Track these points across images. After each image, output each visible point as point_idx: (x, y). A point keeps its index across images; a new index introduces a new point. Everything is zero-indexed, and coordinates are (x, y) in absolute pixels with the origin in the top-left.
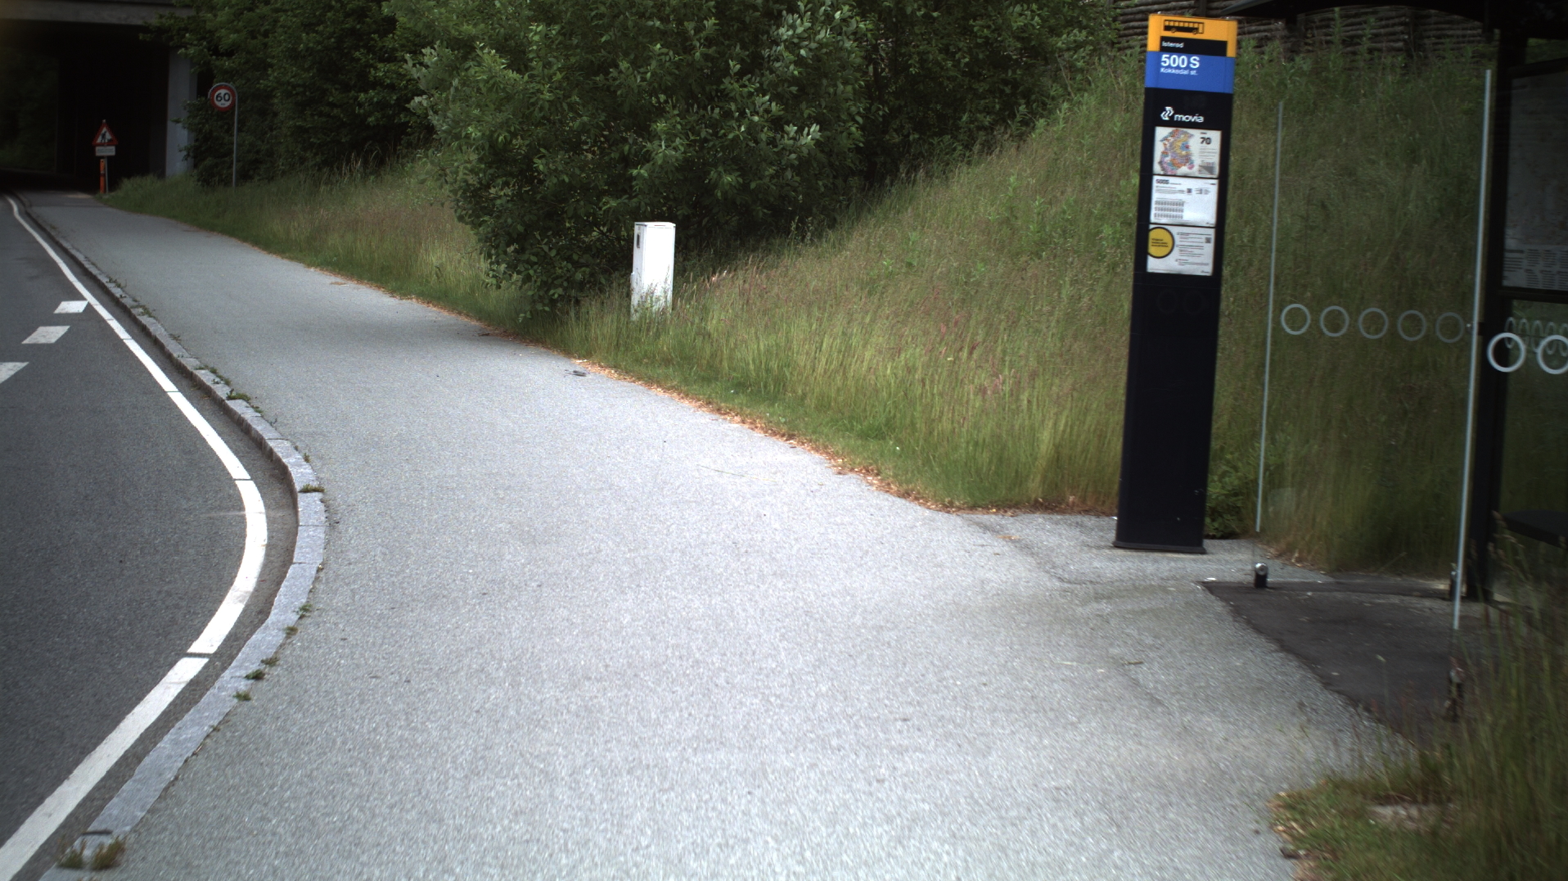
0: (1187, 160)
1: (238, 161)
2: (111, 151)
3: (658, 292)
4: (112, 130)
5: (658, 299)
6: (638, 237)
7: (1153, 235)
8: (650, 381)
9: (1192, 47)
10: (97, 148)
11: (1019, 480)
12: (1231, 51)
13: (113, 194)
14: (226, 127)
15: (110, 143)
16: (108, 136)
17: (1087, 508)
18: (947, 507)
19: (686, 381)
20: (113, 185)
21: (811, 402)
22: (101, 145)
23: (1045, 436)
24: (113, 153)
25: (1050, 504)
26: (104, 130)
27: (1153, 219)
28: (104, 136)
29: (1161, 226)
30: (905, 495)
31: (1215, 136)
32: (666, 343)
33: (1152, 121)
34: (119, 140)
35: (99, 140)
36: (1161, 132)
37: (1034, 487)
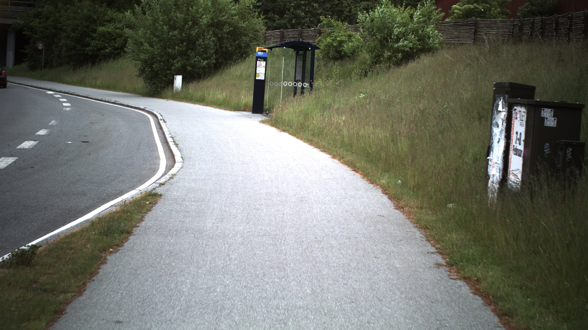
0: (261, 65)
3: (178, 87)
5: (179, 89)
6: (175, 78)
7: (257, 74)
8: (181, 101)
9: (262, 51)
11: (240, 107)
12: (267, 52)
17: (249, 111)
18: (231, 111)
19: (187, 101)
21: (209, 102)
23: (244, 102)
25: (244, 110)
27: (257, 72)
29: (258, 73)
30: (225, 110)
31: (265, 62)
32: (182, 95)
33: (257, 60)
36: (258, 62)
37: (242, 108)
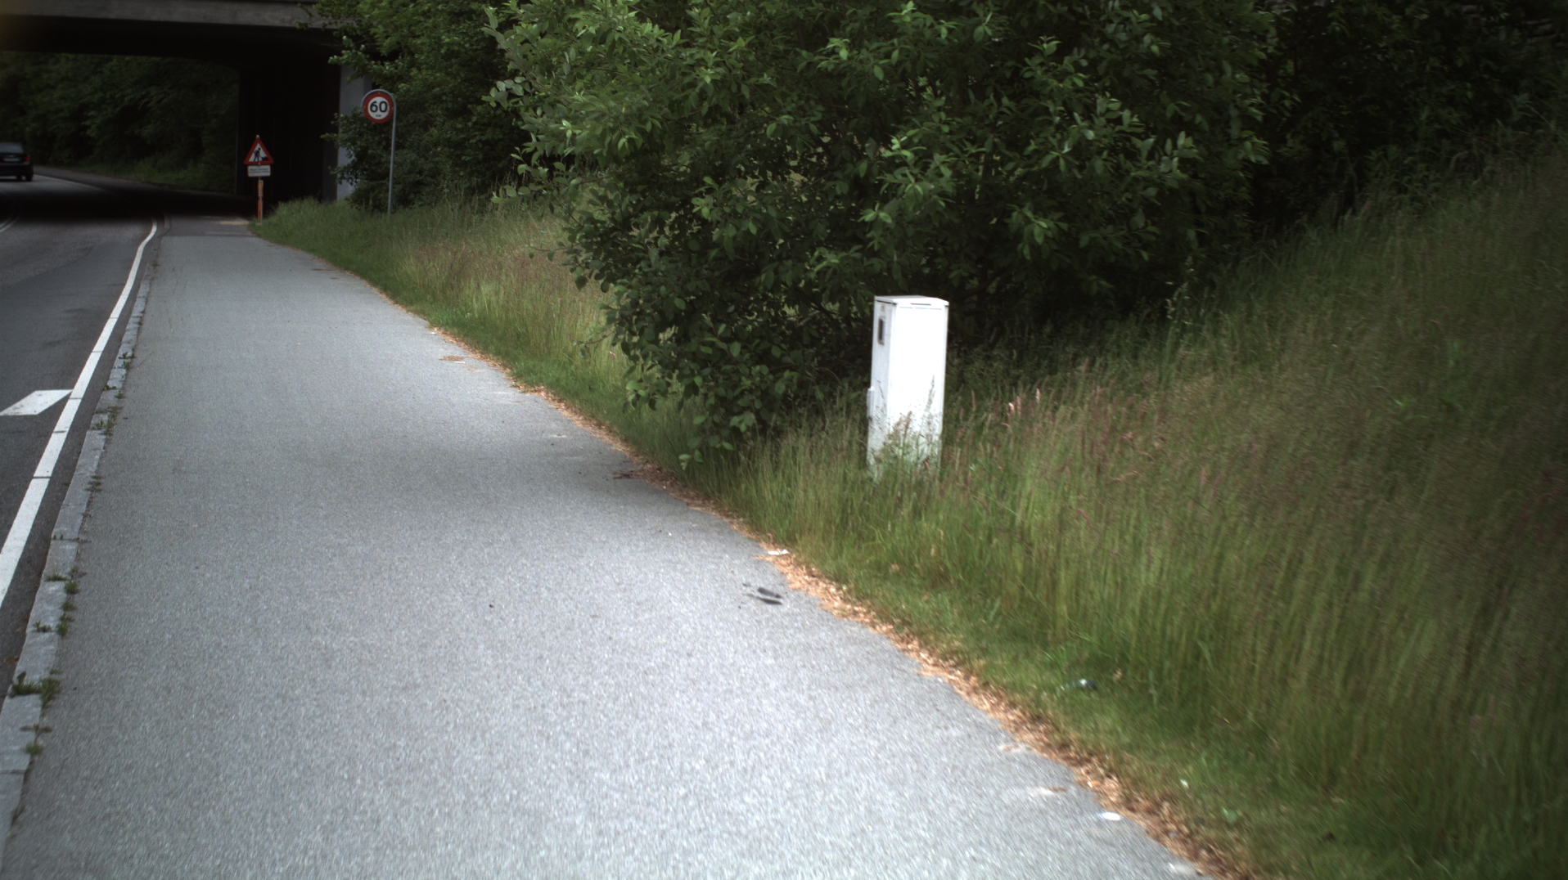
1: (396, 182)
2: (265, 171)
3: (917, 426)
4: (267, 148)
5: (916, 438)
6: (881, 323)
10: (250, 168)
13: (267, 221)
14: (384, 143)
15: (265, 161)
16: (263, 154)
19: (979, 640)
20: (268, 211)
22: (254, 164)
24: (268, 174)
26: (258, 146)
28: (257, 154)
34: (276, 159)
35: (252, 159)
